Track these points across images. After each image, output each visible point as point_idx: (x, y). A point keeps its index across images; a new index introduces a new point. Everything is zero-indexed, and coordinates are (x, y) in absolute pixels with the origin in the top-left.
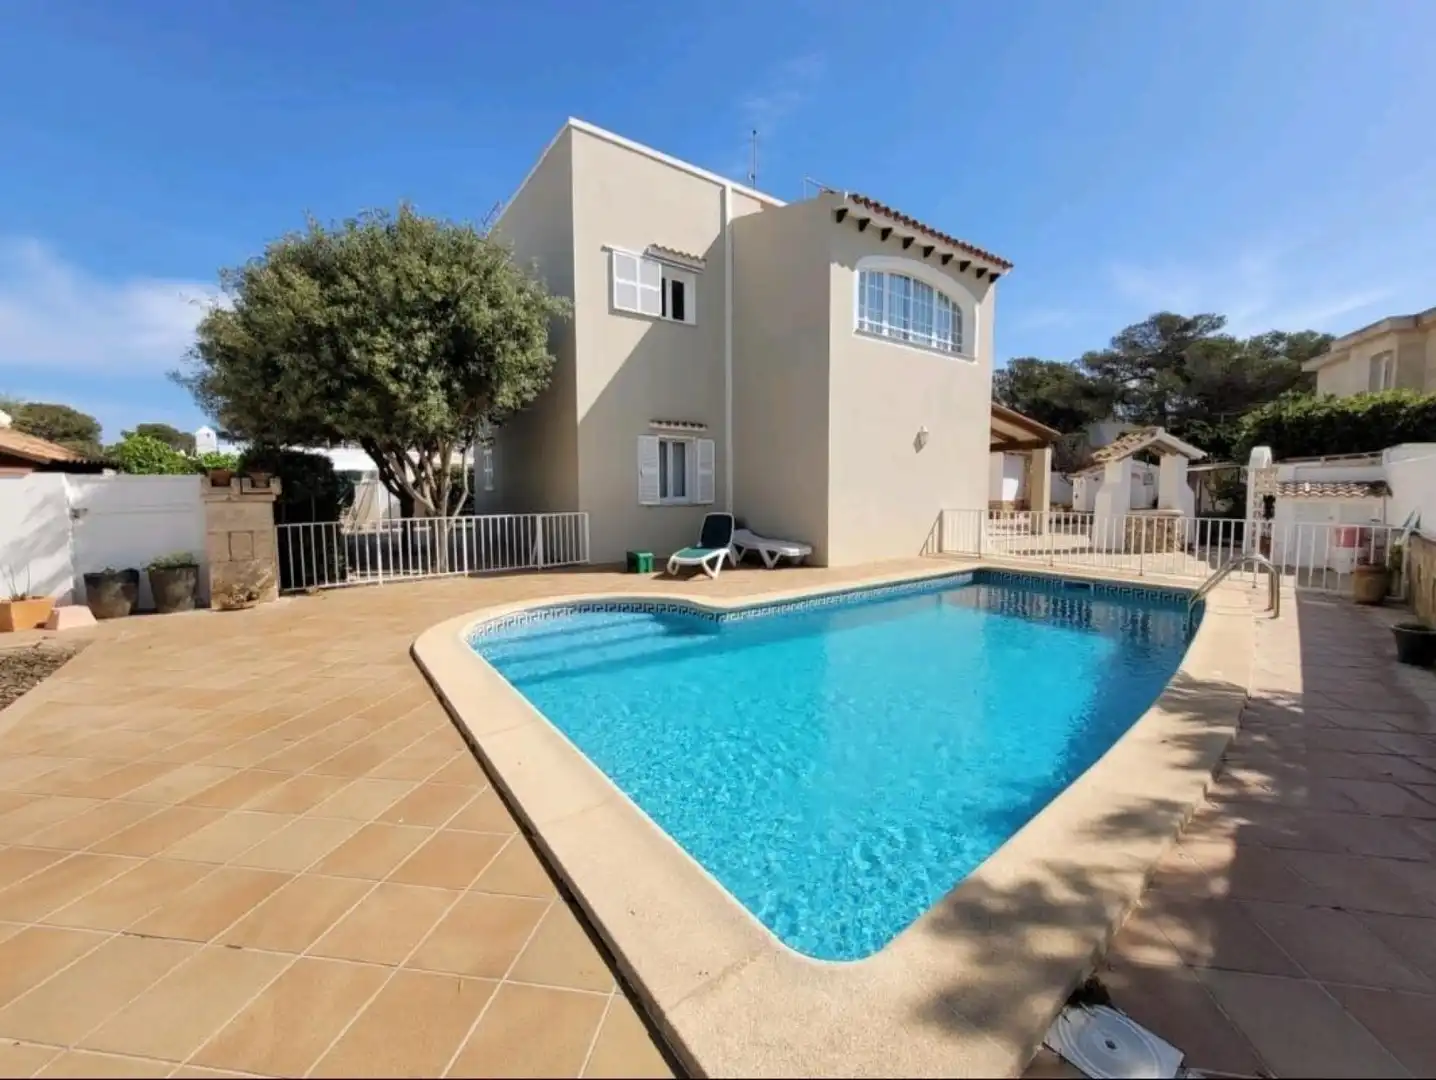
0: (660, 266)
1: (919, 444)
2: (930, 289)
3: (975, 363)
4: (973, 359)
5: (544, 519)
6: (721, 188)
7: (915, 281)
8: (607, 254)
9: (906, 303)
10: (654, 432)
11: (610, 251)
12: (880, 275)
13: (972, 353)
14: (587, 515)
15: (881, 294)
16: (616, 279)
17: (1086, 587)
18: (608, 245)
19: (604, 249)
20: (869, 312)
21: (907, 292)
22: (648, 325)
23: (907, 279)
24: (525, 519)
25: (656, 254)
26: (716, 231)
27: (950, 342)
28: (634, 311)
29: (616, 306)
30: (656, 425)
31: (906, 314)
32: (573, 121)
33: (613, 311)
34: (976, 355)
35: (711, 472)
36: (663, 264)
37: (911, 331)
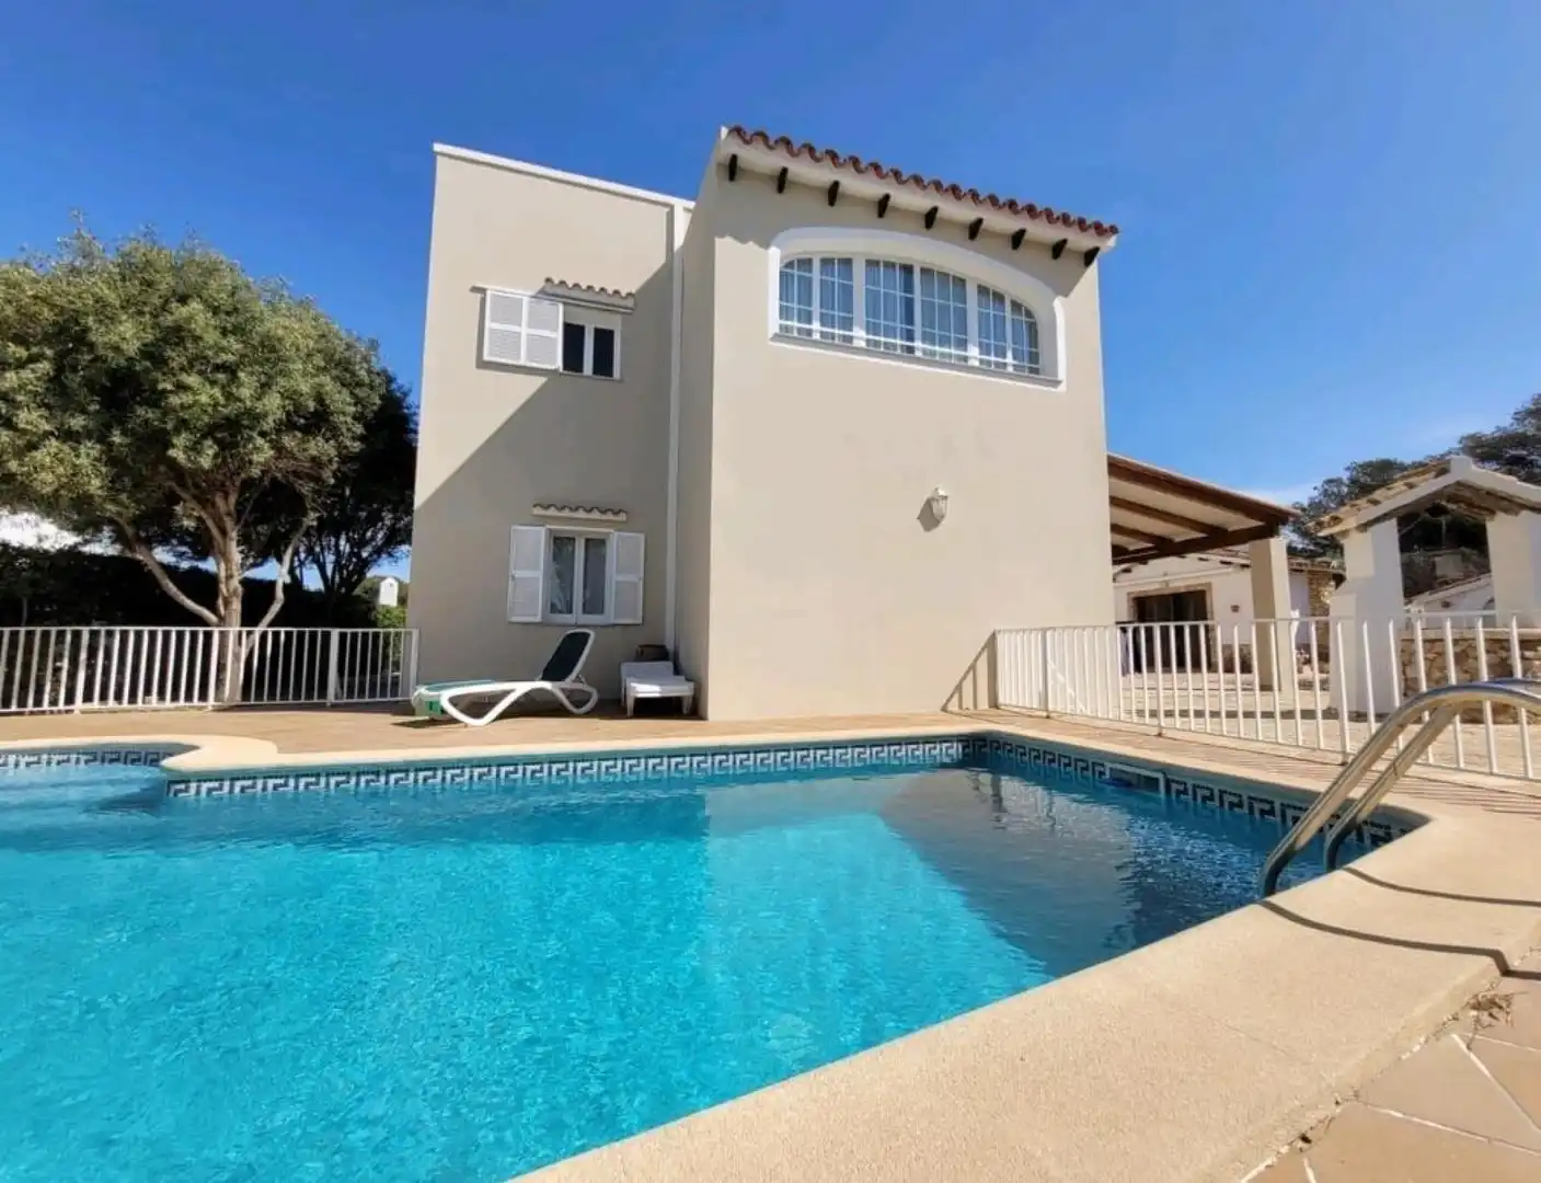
0: (561, 307)
1: (930, 517)
2: (961, 282)
3: (1062, 388)
4: (1056, 383)
5: (343, 637)
6: (666, 210)
7: (924, 271)
8: (479, 296)
9: (909, 304)
10: (541, 521)
11: (483, 291)
12: (847, 263)
13: (1055, 373)
14: (415, 633)
15: (847, 291)
16: (488, 324)
17: (1152, 783)
18: (480, 285)
19: (475, 289)
20: (822, 314)
21: (908, 287)
22: (540, 381)
23: (907, 270)
24: (313, 636)
25: (552, 291)
26: (659, 259)
27: (1009, 359)
28: (515, 363)
29: (486, 357)
30: (538, 511)
31: (909, 319)
32: (438, 147)
33: (483, 364)
34: (1062, 374)
35: (636, 578)
36: (564, 303)
37: (918, 344)
